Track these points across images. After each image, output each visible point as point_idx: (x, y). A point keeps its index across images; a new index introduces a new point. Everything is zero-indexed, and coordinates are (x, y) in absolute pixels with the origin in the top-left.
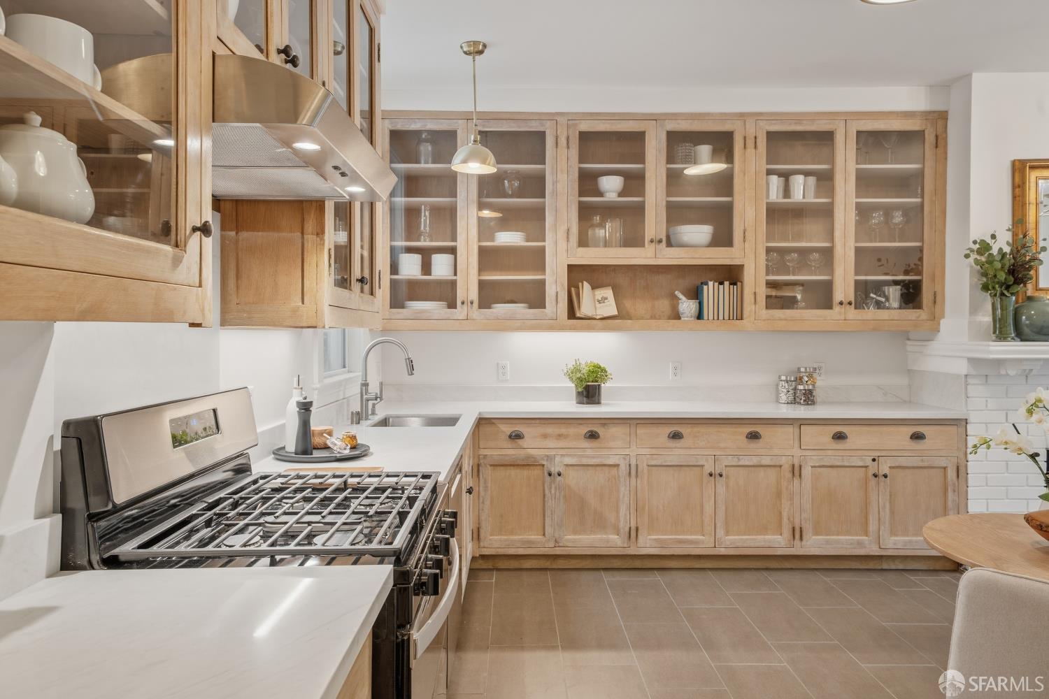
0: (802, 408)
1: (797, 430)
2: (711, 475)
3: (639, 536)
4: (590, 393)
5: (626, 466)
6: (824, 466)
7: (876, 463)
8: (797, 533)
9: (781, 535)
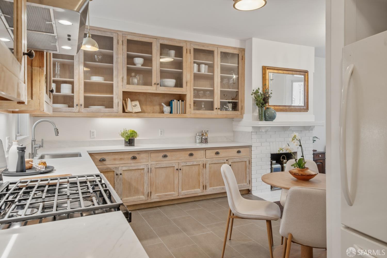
0: (204, 144)
1: (205, 152)
2: (177, 170)
3: (152, 195)
4: (130, 142)
5: (147, 169)
6: (212, 164)
7: (227, 161)
9: (200, 188)
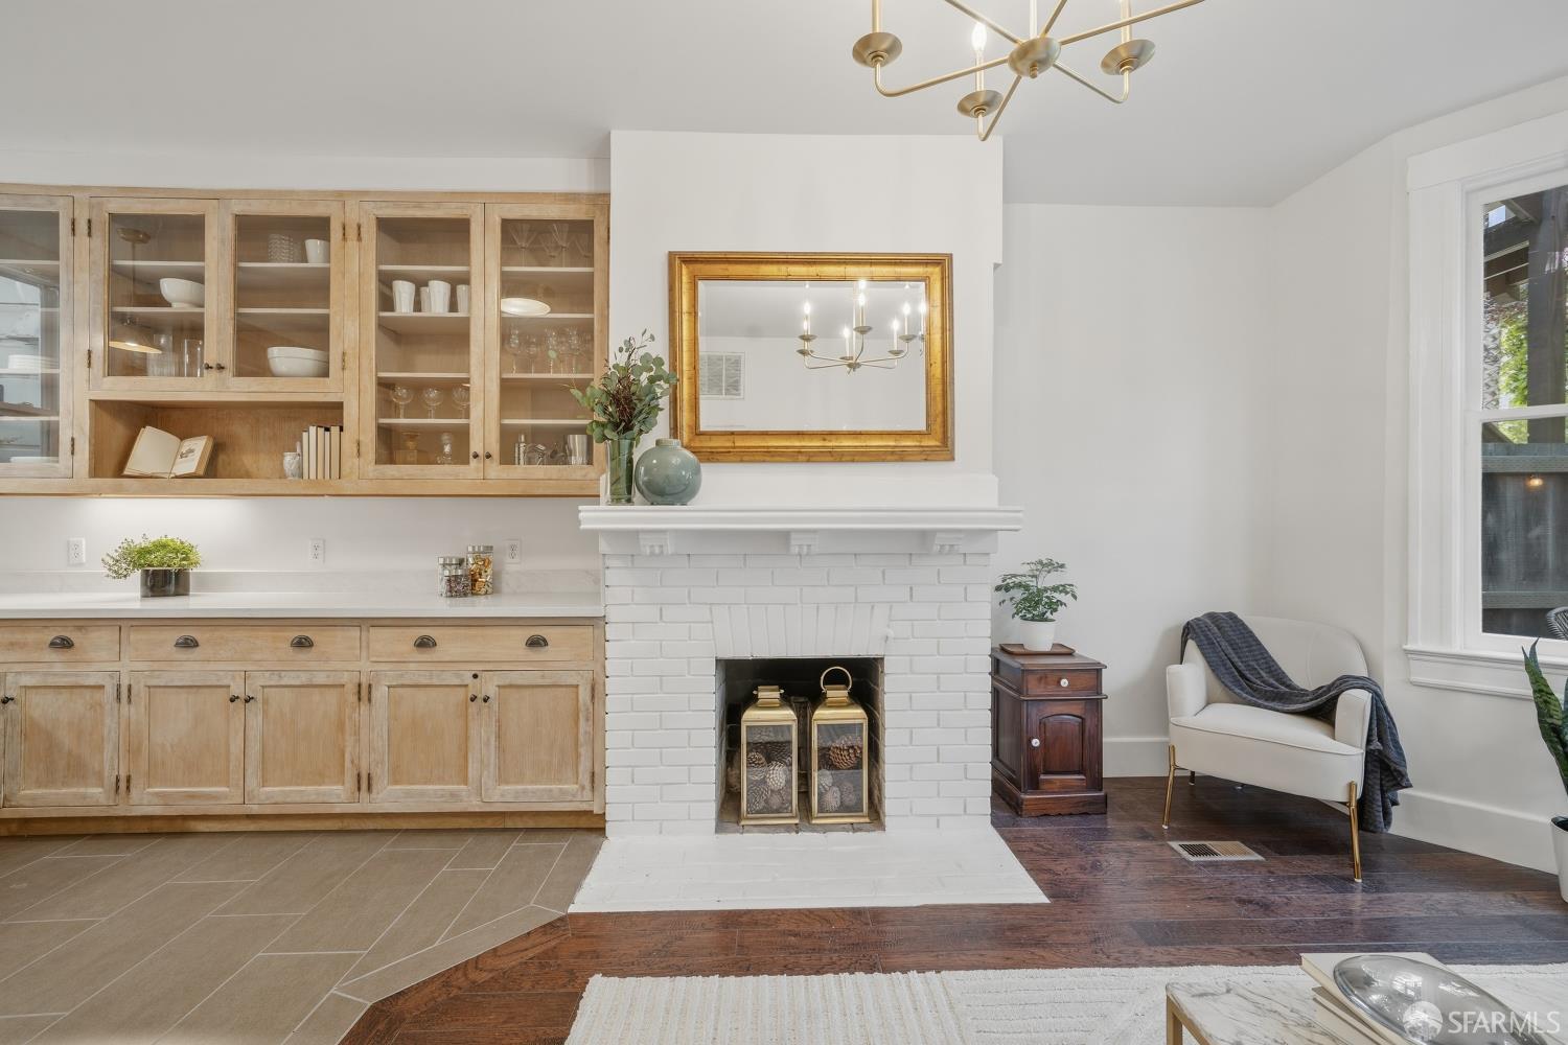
2: (234, 700)
3: (132, 790)
5: (113, 688)
6: (403, 686)
7: (478, 680)
8: (364, 783)
9: (343, 784)
